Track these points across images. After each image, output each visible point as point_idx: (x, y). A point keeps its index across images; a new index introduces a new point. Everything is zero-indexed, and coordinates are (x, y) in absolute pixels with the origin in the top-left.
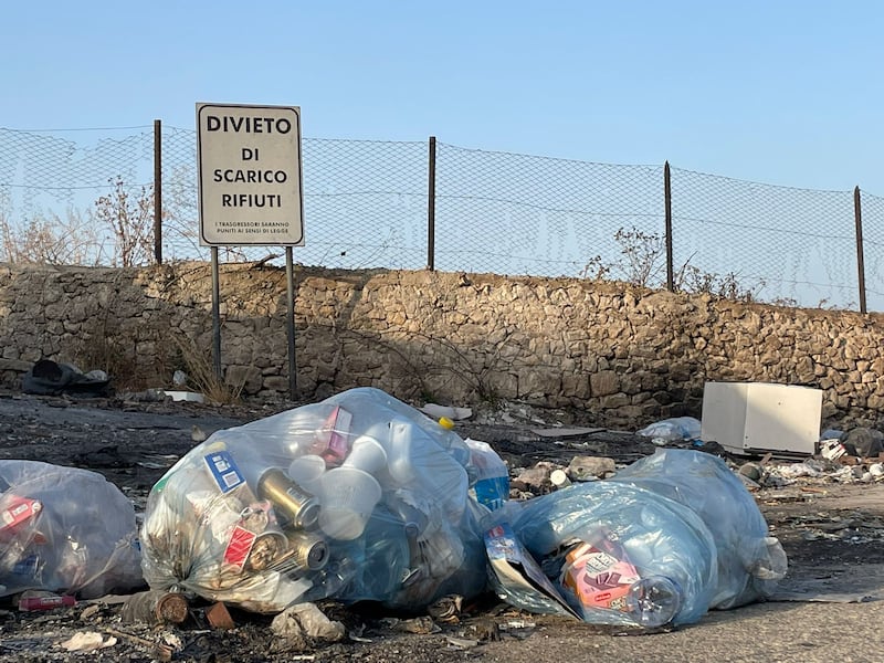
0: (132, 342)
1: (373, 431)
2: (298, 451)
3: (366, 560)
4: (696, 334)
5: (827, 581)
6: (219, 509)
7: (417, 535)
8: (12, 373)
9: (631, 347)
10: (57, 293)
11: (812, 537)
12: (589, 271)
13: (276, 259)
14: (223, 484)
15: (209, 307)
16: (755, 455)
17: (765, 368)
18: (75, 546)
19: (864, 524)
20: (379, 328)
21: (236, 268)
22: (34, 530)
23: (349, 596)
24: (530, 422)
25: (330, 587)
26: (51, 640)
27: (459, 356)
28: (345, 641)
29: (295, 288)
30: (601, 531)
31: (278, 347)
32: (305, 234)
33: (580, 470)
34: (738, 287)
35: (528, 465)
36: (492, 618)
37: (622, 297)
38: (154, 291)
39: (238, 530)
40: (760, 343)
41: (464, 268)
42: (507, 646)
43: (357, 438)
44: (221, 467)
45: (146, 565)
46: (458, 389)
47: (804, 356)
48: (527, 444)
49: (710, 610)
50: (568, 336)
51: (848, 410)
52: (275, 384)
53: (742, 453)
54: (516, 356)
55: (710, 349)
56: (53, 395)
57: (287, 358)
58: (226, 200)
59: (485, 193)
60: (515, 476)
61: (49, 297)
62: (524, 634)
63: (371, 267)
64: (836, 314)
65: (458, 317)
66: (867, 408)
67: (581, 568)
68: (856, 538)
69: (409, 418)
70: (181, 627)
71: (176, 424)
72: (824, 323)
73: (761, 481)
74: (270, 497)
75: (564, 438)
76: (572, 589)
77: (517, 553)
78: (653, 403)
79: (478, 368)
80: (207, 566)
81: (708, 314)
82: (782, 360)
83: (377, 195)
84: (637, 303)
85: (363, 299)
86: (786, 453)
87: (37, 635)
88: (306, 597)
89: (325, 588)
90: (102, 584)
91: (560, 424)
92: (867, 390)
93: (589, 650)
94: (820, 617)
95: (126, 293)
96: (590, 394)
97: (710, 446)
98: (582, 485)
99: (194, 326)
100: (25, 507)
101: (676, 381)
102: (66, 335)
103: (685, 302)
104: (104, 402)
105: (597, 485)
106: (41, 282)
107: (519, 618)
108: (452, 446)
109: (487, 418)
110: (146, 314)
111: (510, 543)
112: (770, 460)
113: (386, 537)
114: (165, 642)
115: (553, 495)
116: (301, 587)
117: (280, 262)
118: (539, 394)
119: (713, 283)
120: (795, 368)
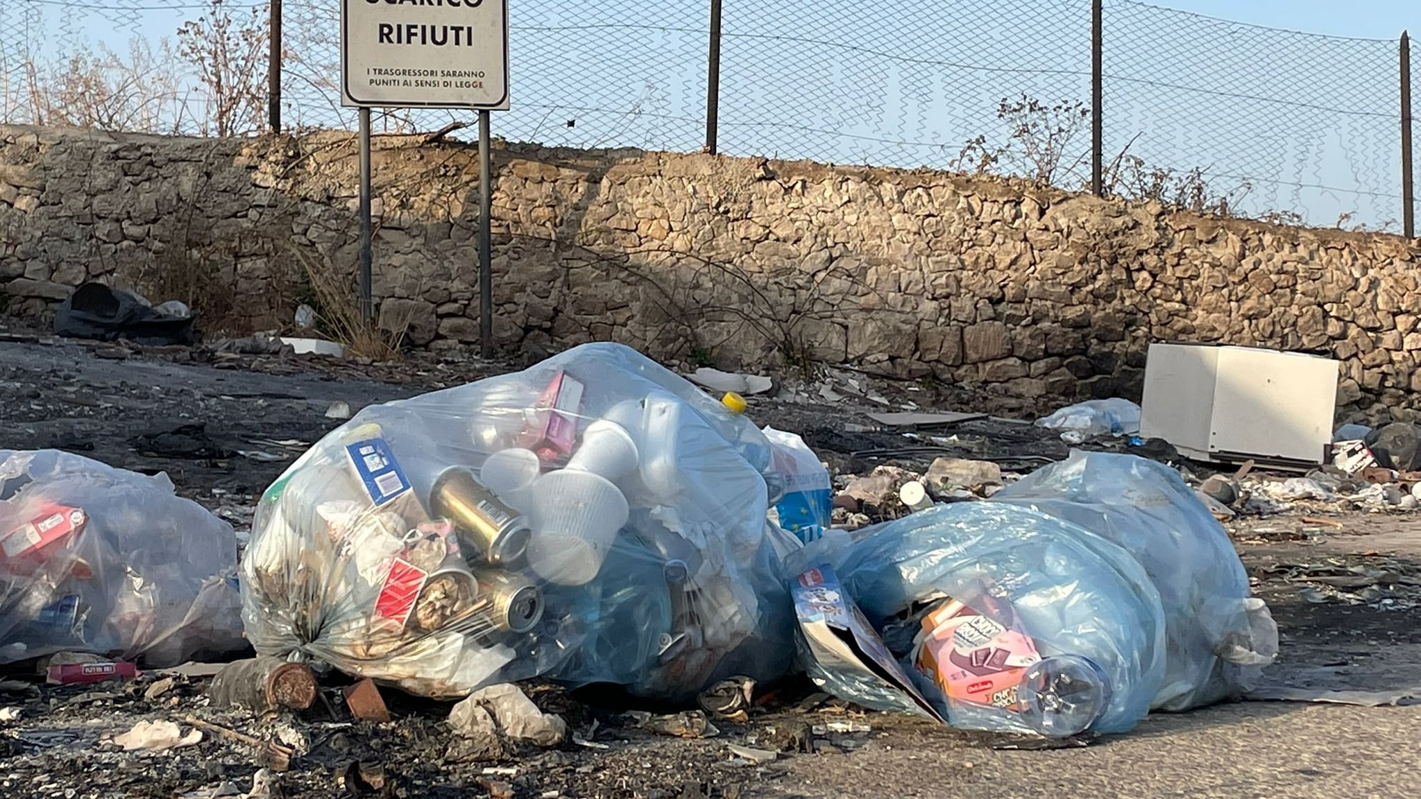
0: (231, 258)
1: (617, 412)
2: (496, 441)
3: (600, 619)
4: (1136, 266)
5: (1341, 669)
6: (367, 531)
7: (684, 581)
8: (38, 302)
9: (1031, 284)
10: (111, 175)
11: (1318, 597)
12: (965, 160)
13: (463, 130)
14: (375, 491)
15: (353, 204)
16: (1226, 463)
17: (1246, 323)
18: (138, 582)
19: (1403, 579)
20: (627, 245)
21: (398, 142)
22: (73, 556)
23: (574, 675)
24: (865, 401)
25: (543, 661)
26: (98, 731)
27: (753, 292)
28: (566, 746)
29: (493, 176)
30: (979, 581)
31: (464, 271)
32: (511, 90)
33: (945, 480)
34: (1206, 191)
35: (861, 470)
36: (800, 714)
37: (1018, 203)
38: (266, 176)
39: (398, 564)
40: (1240, 283)
41: (764, 150)
42: (825, 760)
43: (590, 422)
44: (373, 464)
45: (250, 616)
46: (751, 344)
47: (1310, 304)
48: (860, 437)
49: (1151, 712)
50: (929, 264)
51: (1379, 394)
52: (456, 331)
53: (1206, 458)
54: (845, 294)
55: (1158, 290)
56: (103, 339)
57: (477, 288)
58: (384, 33)
59: (800, 31)
60: (839, 488)
61: (100, 182)
62: (852, 743)
63: (613, 145)
64: (1365, 238)
65: (753, 229)
66: (1409, 391)
67: (946, 640)
68: (1389, 601)
69: (675, 392)
70: (303, 716)
71: (298, 391)
72: (1345, 253)
73: (1237, 505)
74: (450, 514)
75: (919, 428)
76: (930, 672)
77: (844, 611)
78: (1063, 375)
79: (783, 312)
80: (348, 621)
81: (1156, 235)
82: (1275, 311)
83: (628, 31)
84: (1042, 213)
85: (601, 198)
86: (1278, 460)
87: (75, 723)
88: (504, 674)
89: (535, 661)
90: (178, 644)
91: (913, 406)
92: (1410, 363)
93: (956, 771)
94: (1331, 727)
95: (222, 179)
96: (962, 360)
97: (1154, 448)
98: (949, 506)
99: (329, 234)
100: (58, 519)
101: (1102, 340)
102: (125, 243)
103: (1120, 213)
104: (185, 352)
105: (974, 506)
106: (88, 157)
107: (844, 717)
108: (743, 438)
109: (796, 393)
110: (253, 214)
111: (832, 596)
112: (1252, 470)
113: (634, 583)
114: (278, 740)
115: (903, 521)
116: (497, 658)
117: (469, 135)
118: (880, 356)
119: (1166, 184)
120: (1294, 324)
